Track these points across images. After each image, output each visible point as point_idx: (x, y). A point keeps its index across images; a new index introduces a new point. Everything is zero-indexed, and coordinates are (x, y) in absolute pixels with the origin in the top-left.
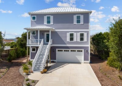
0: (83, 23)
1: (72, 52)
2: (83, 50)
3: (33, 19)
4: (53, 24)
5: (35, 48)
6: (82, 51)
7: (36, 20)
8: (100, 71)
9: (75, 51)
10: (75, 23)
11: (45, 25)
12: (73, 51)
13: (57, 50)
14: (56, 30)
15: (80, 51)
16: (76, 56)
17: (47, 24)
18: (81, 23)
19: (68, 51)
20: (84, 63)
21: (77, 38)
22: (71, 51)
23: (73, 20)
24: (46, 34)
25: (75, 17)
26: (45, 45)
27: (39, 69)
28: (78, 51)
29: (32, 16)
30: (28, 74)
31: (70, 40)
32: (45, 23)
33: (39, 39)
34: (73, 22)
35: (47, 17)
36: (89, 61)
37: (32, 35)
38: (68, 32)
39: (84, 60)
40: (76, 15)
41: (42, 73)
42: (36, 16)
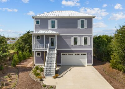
0: (87, 28)
1: (76, 56)
2: (87, 53)
3: (37, 23)
4: (57, 28)
5: (40, 52)
6: (85, 54)
7: (40, 24)
8: (105, 74)
9: (79, 54)
10: (79, 27)
11: (49, 29)
12: (77, 54)
13: (62, 53)
14: (61, 35)
15: (83, 54)
16: (80, 59)
17: (51, 28)
18: (85, 28)
19: (73, 54)
20: (88, 65)
21: (81, 42)
22: (75, 54)
23: (77, 24)
24: (50, 38)
25: (79, 22)
26: (51, 50)
27: (50, 74)
28: (82, 54)
29: (36, 20)
30: (42, 80)
31: (75, 44)
32: (50, 27)
33: (45, 44)
34: (77, 27)
35: (52, 21)
36: (92, 64)
37: (36, 39)
38: (73, 36)
39: (88, 63)
40: (80, 20)
41: (54, 78)
42: (40, 20)
